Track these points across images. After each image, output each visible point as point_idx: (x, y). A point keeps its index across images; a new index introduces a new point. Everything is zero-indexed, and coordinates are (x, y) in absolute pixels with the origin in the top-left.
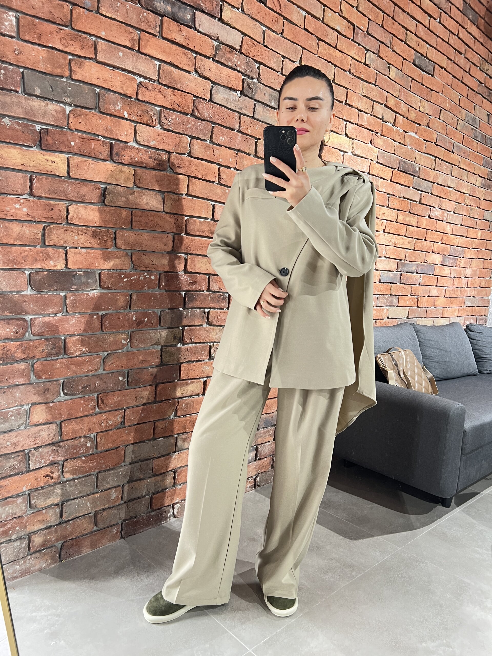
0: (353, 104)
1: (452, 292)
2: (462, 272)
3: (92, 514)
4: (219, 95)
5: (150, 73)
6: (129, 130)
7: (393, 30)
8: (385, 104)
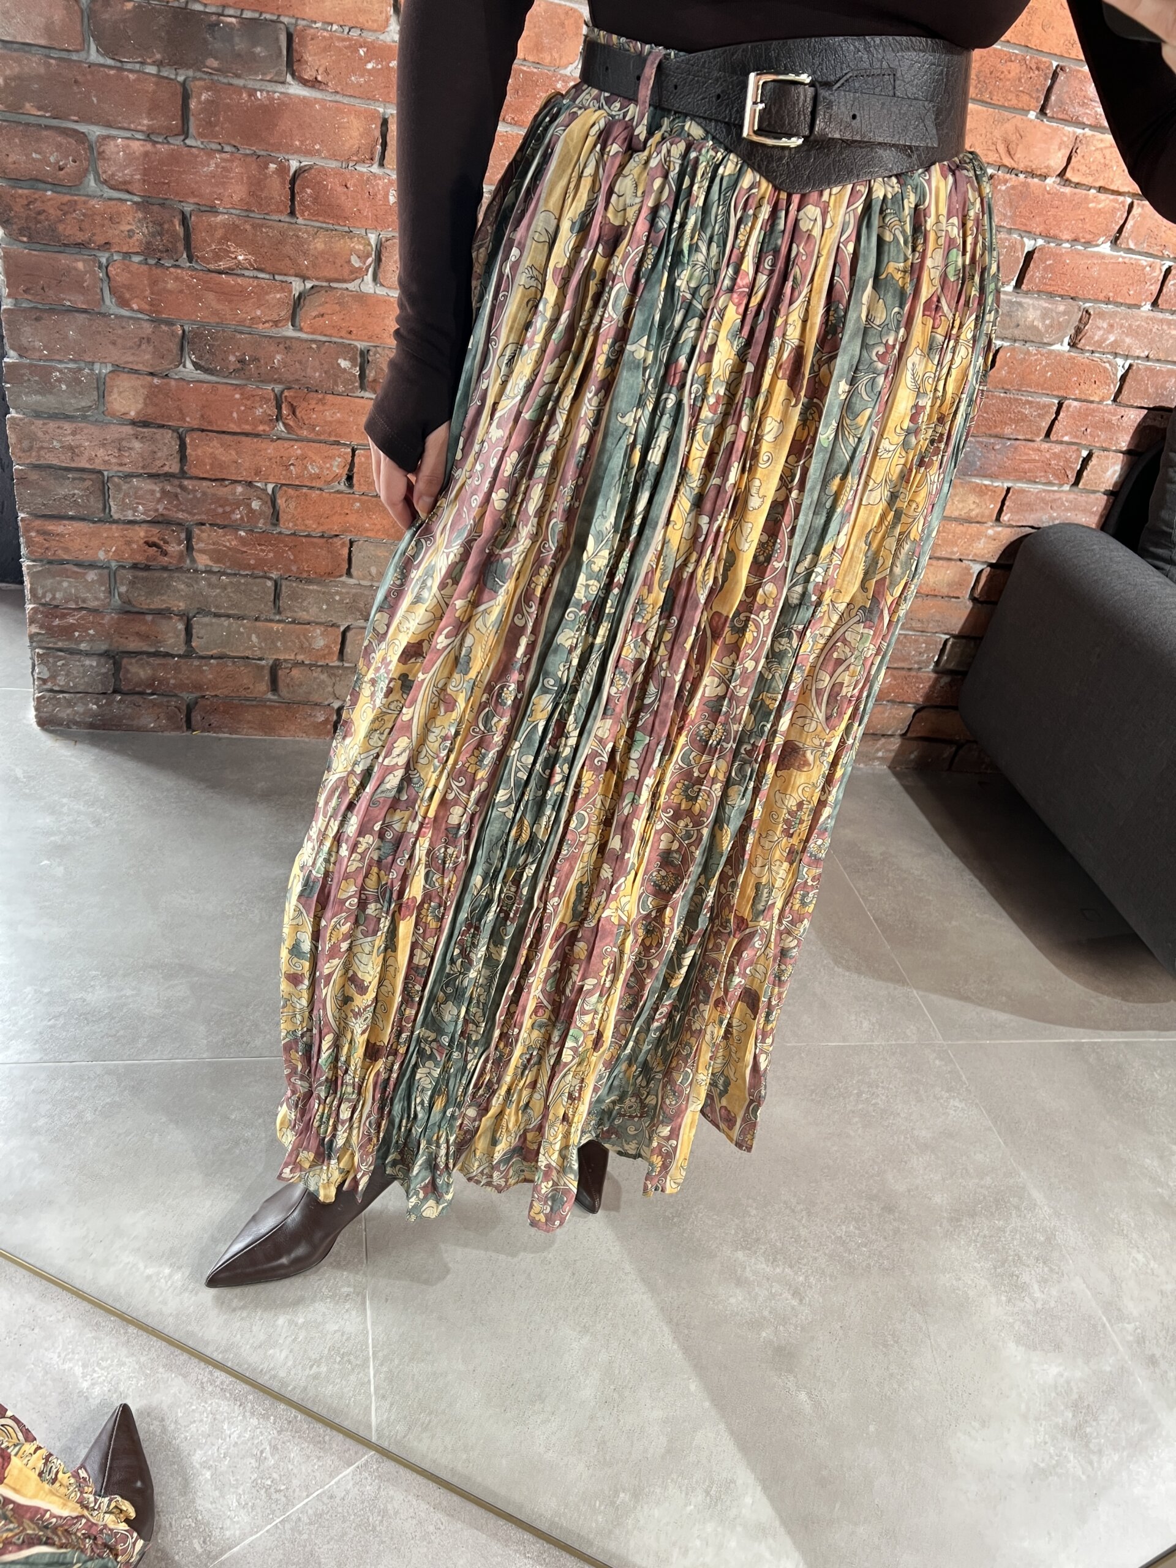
3: (263, 662)
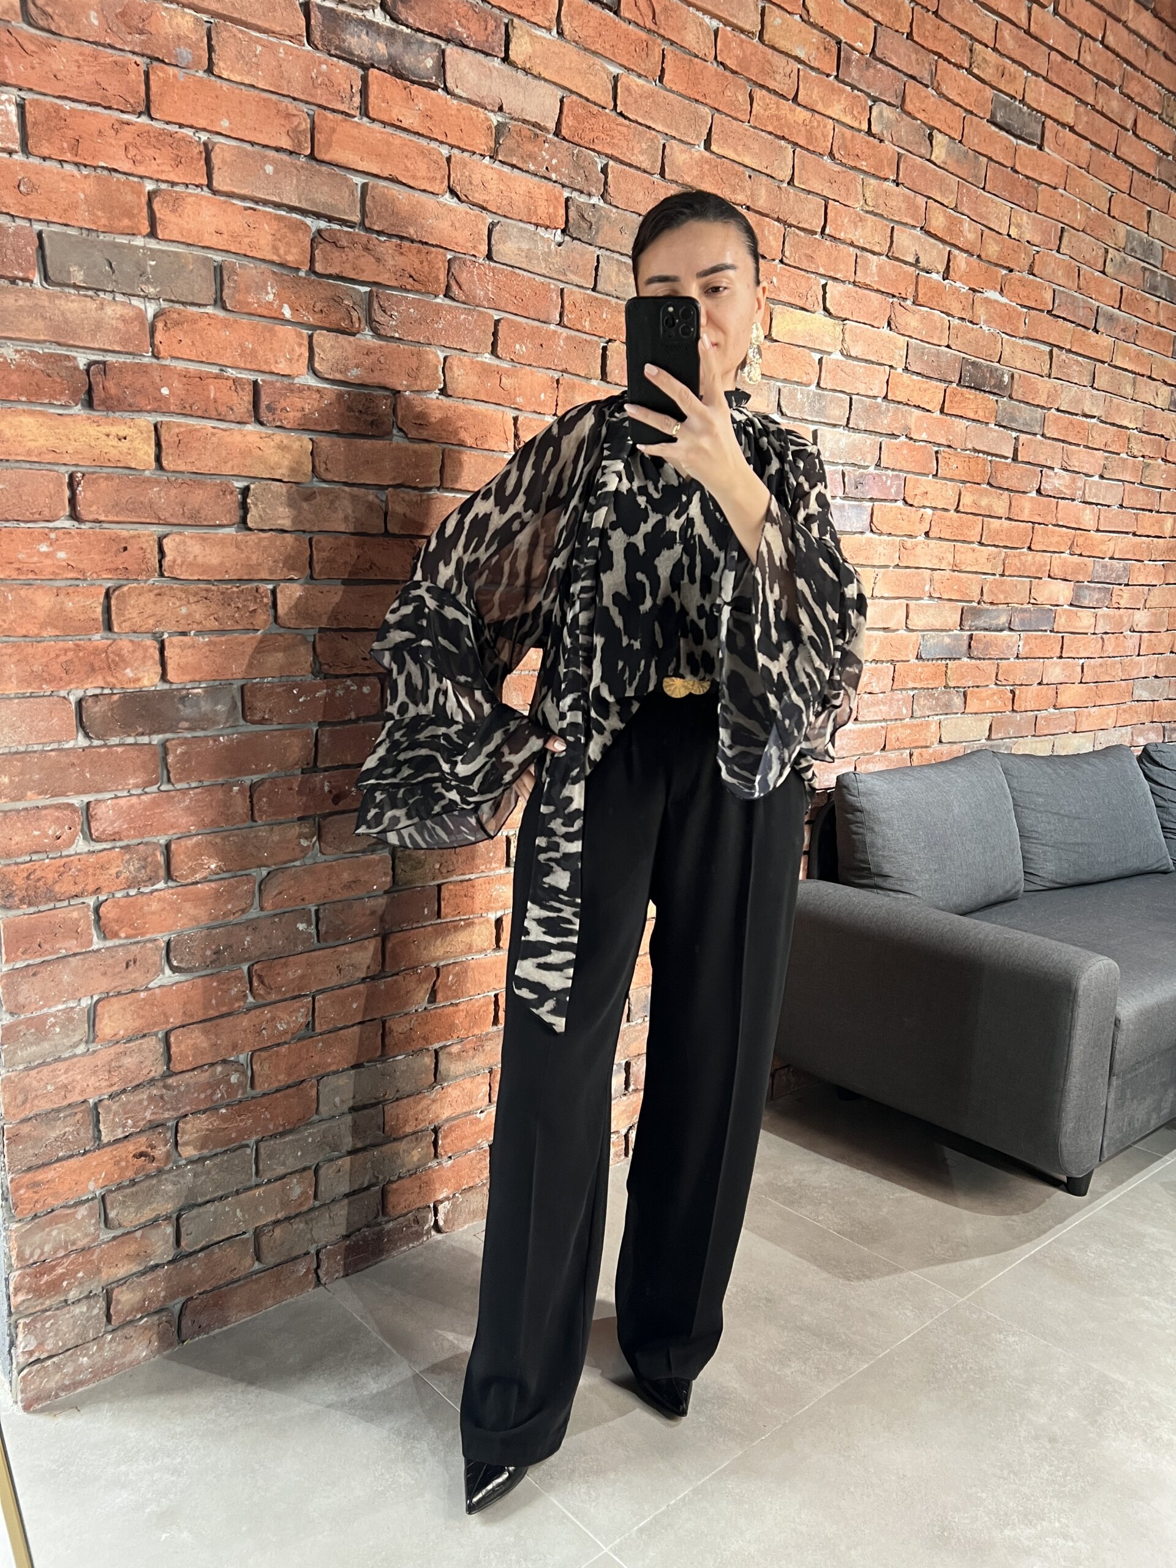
0: (842, 236)
1: (1099, 670)
2: (1125, 620)
3: (248, 1235)
4: (509, 244)
5: (341, 207)
6: (297, 348)
7: (937, 44)
8: (922, 228)
